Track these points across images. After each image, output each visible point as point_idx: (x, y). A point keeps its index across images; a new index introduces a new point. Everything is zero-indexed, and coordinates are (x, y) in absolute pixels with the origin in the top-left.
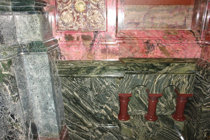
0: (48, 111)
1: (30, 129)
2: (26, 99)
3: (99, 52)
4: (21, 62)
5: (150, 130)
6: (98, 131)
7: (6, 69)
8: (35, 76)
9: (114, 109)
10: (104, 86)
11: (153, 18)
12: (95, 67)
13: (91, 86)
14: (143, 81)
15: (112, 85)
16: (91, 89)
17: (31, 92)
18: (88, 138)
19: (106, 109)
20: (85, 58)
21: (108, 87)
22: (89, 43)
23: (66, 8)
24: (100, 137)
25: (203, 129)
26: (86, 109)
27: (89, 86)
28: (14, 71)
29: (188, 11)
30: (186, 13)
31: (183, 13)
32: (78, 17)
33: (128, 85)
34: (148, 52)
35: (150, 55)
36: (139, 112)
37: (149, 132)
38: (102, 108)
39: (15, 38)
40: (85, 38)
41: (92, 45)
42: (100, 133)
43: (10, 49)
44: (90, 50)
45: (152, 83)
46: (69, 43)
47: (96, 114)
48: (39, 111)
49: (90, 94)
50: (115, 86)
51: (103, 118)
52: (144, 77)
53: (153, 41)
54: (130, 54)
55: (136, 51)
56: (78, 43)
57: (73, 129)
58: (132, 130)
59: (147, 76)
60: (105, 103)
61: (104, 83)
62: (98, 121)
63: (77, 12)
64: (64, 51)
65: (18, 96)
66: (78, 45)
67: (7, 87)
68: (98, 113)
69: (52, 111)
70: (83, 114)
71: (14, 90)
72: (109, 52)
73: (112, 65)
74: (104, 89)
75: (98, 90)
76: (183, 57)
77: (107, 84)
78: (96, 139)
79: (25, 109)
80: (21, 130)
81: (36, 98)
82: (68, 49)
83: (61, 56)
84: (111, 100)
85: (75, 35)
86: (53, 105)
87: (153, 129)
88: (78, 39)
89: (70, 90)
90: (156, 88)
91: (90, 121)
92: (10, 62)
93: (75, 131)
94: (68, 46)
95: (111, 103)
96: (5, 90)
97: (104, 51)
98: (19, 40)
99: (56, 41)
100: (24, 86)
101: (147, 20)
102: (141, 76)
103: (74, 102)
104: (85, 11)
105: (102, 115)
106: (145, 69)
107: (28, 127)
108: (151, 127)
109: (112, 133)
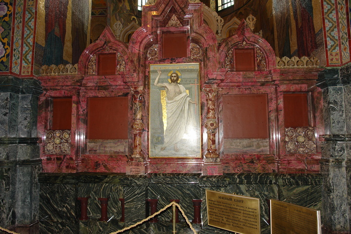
0: (26, 203)
1: (11, 213)
2: (13, 192)
3: (64, 168)
4: (15, 171)
5: (101, 228)
6: (59, 225)
7: (6, 172)
8: (22, 179)
9: (72, 207)
10: (65, 190)
11: (105, 147)
12: (59, 176)
13: (58, 189)
14: (93, 188)
15: (71, 189)
16: (58, 192)
17: (17, 190)
18: (52, 231)
19: (67, 208)
20: (56, 172)
21: (68, 190)
22: (59, 162)
23: (50, 141)
24: (61, 230)
25: (127, 223)
26: (53, 207)
27: (56, 190)
28: (10, 174)
29: (126, 143)
30: (125, 144)
31: (123, 144)
32: (56, 147)
33: (84, 191)
34: (97, 169)
35: (98, 171)
36: (97, 216)
37: (100, 230)
38: (64, 206)
39: (16, 157)
40: (58, 159)
41: (61, 163)
42: (61, 227)
43: (11, 163)
44: (60, 166)
45: (100, 190)
46: (48, 162)
47: (60, 211)
48: (20, 203)
49: (57, 196)
50: (72, 190)
51: (65, 215)
52: (94, 186)
53: (100, 162)
54: (86, 170)
55: (89, 168)
56: (53, 162)
57: (43, 224)
58: (87, 229)
59: (96, 185)
60: (66, 203)
61: (66, 188)
62: (61, 217)
63: (56, 144)
64: (45, 166)
65: (9, 188)
66: (53, 163)
67: (4, 182)
68: (62, 210)
69: (28, 203)
70: (51, 212)
71: (8, 184)
72: (70, 168)
73: (69, 175)
74: (66, 192)
75: (62, 193)
76: (119, 172)
77: (68, 188)
78: (58, 232)
79: (11, 198)
80: (5, 211)
81: (20, 194)
82: (47, 165)
83: (42, 170)
84: (70, 200)
85: (53, 157)
86: (29, 198)
87: (103, 228)
88: (54, 159)
89: (44, 192)
90: (103, 193)
91: (56, 217)
92: (9, 169)
93: (44, 225)
94: (48, 163)
95: (70, 202)
96: (3, 184)
97: (67, 167)
98: (18, 159)
99: (41, 160)
100: (14, 184)
101: (101, 149)
102: (92, 185)
103: (46, 202)
104: (60, 144)
105: (64, 212)
106: (93, 179)
107: (10, 211)
108: (101, 227)
109: (69, 227)
